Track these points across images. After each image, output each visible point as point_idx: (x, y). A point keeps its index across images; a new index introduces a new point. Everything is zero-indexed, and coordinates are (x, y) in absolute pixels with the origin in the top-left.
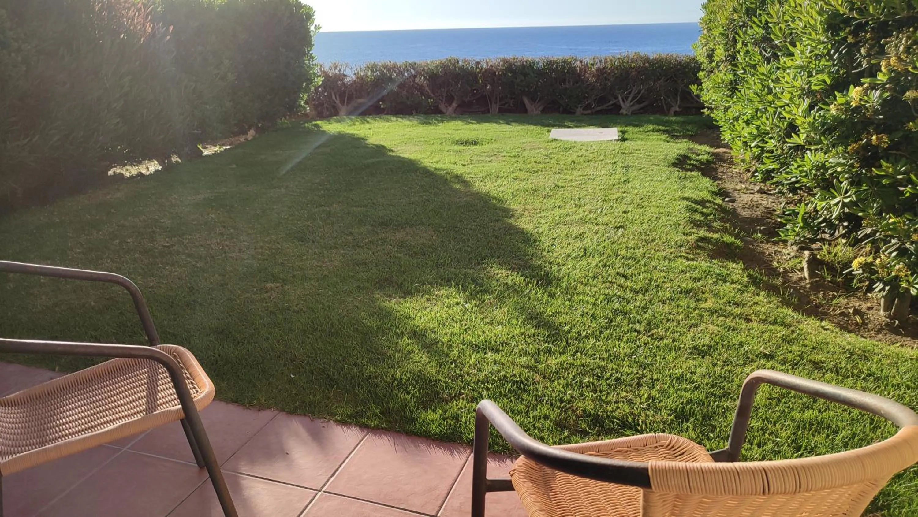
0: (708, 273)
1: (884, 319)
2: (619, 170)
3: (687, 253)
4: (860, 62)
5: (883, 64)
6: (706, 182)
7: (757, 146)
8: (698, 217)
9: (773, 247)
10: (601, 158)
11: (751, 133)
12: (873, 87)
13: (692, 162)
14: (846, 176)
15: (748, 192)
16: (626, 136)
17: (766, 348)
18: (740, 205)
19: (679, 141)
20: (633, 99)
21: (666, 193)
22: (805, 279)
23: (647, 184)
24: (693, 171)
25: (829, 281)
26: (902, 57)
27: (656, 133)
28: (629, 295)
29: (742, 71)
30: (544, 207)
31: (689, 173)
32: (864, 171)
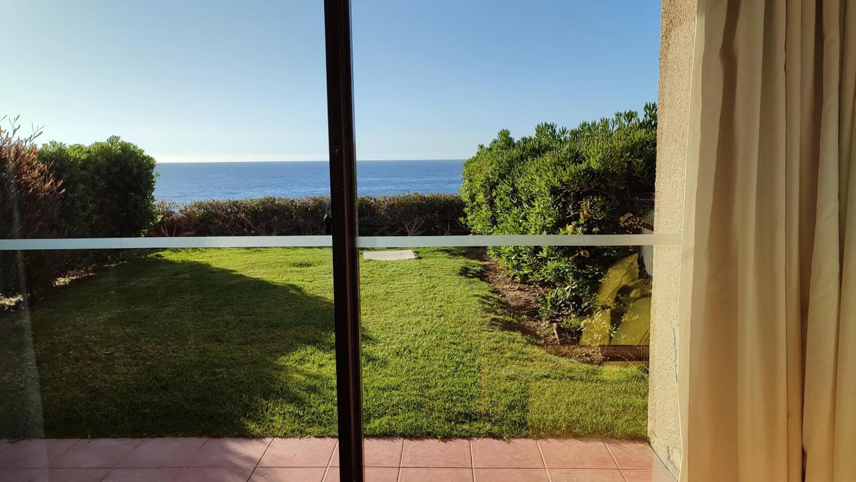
0: (503, 339)
1: (601, 357)
2: (425, 280)
3: (488, 328)
4: (570, 212)
5: (581, 214)
6: (484, 284)
7: (516, 259)
8: (487, 306)
9: (535, 323)
10: (410, 272)
11: (510, 251)
12: (578, 226)
13: (472, 272)
14: (571, 274)
15: (512, 290)
16: (420, 255)
17: (545, 373)
18: (509, 298)
19: (457, 257)
20: (416, 228)
21: (463, 293)
22: (557, 339)
23: (448, 288)
24: (475, 278)
25: (570, 340)
26: (589, 210)
27: (440, 253)
28: (461, 353)
29: (500, 211)
30: (385, 307)
31: (472, 279)
32: (579, 271)
